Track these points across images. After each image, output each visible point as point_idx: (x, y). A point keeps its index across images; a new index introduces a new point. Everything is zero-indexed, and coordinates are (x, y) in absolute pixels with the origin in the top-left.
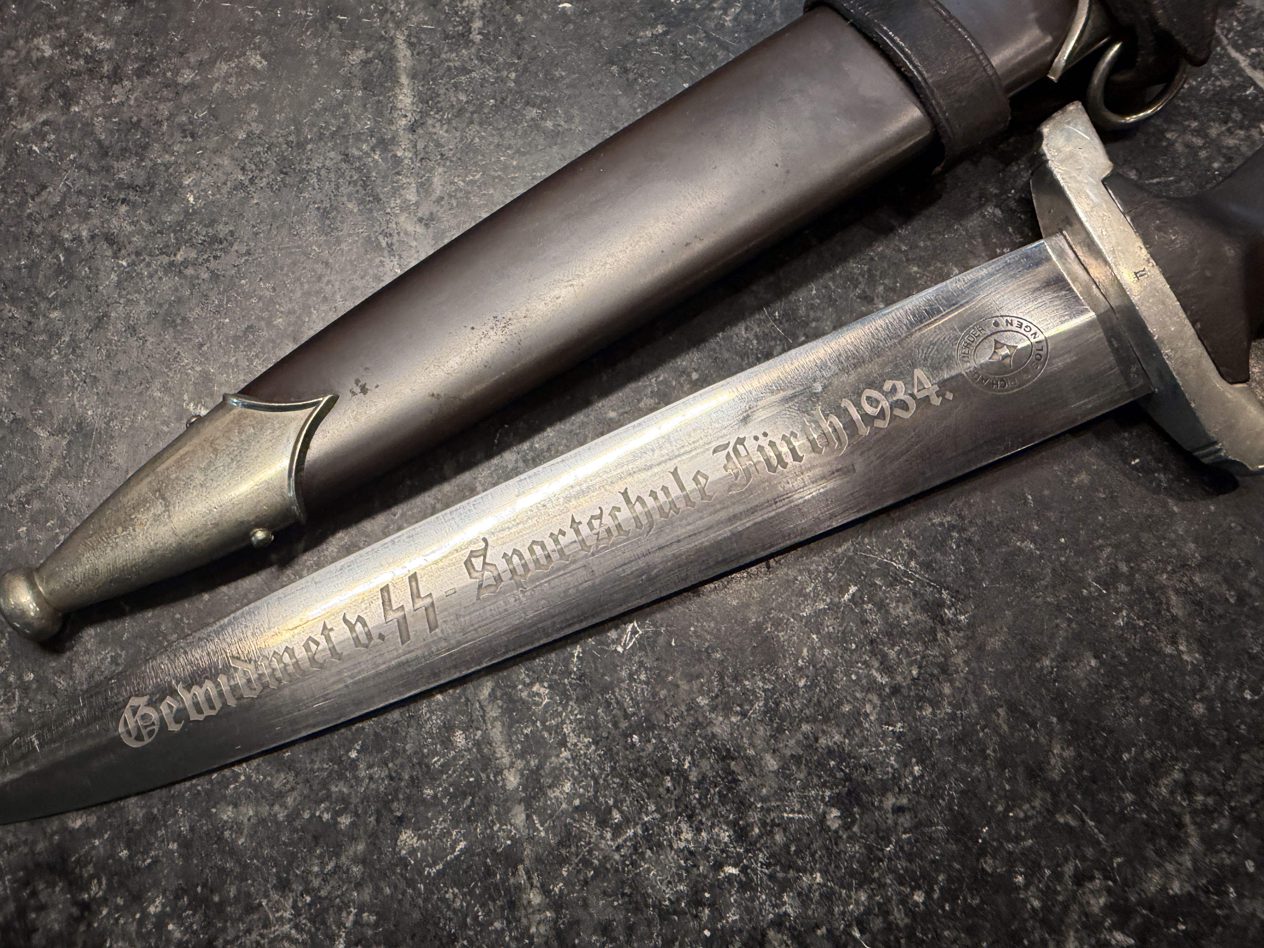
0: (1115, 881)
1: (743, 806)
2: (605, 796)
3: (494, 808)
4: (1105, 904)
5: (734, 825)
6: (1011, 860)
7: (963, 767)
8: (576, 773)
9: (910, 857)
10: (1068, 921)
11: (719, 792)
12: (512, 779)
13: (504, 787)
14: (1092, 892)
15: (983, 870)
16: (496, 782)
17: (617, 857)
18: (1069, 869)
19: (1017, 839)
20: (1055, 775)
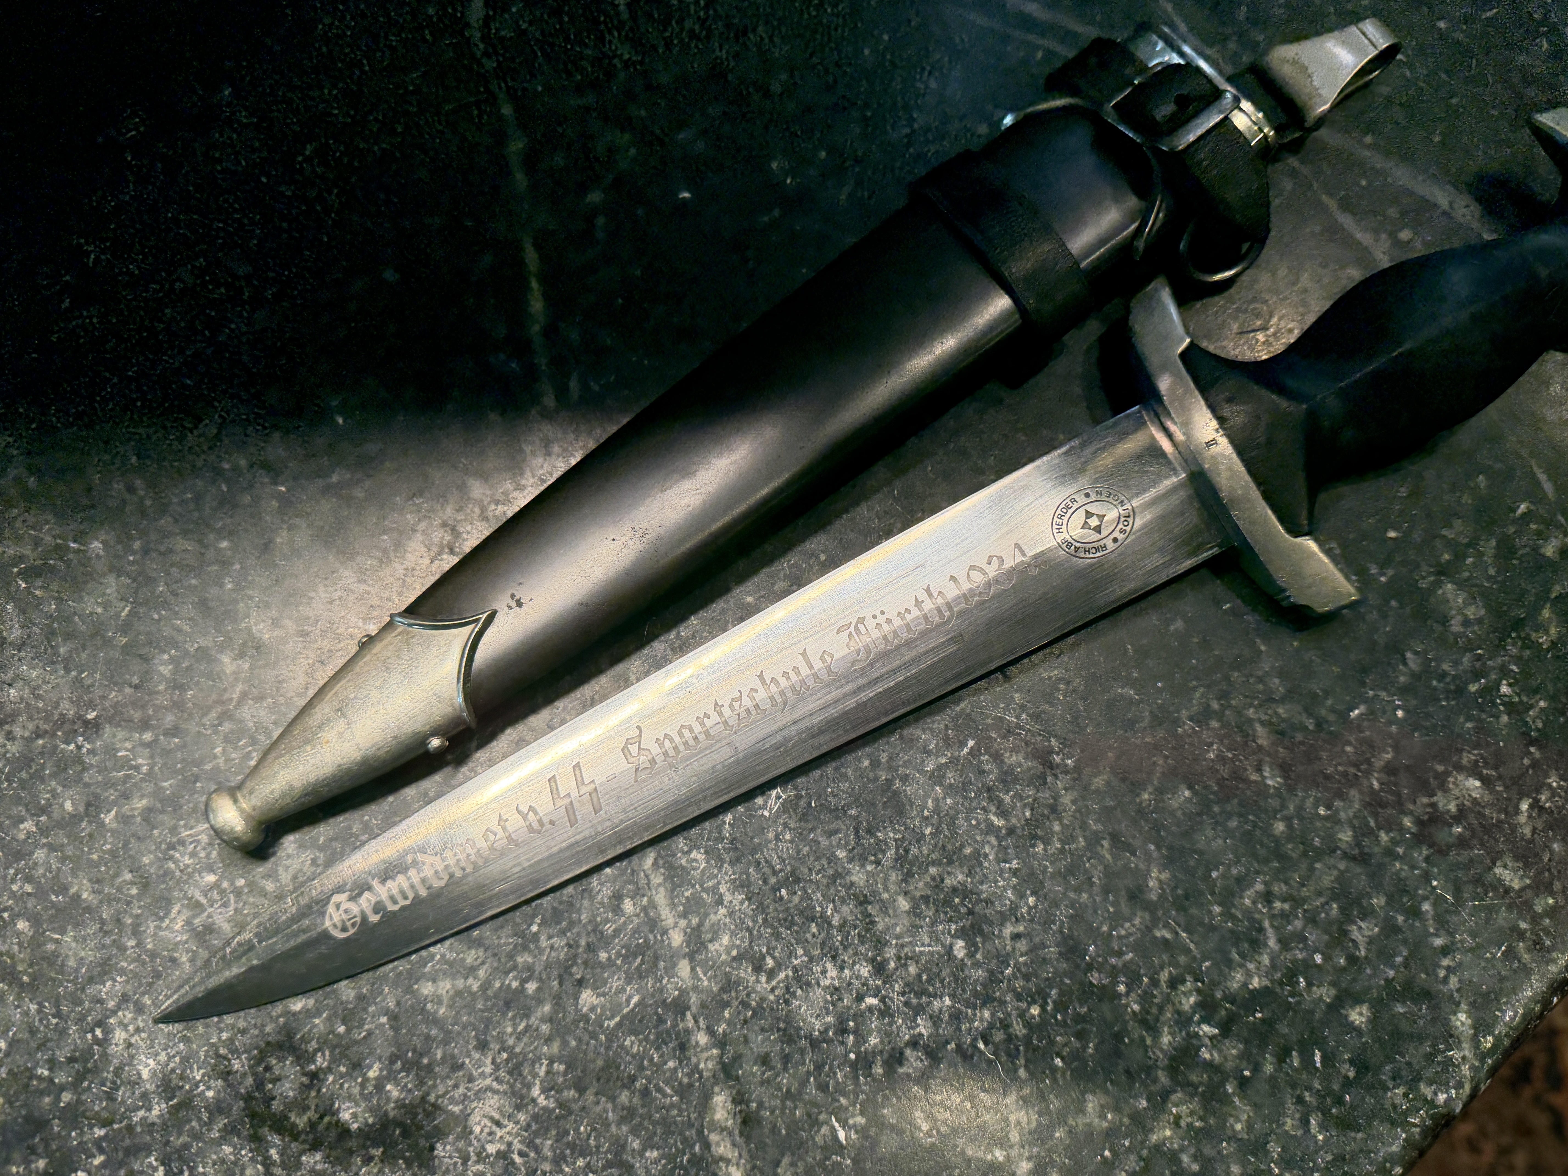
0: (1203, 982)
1: (880, 944)
2: (759, 945)
3: (662, 964)
4: (1195, 1003)
5: (873, 960)
6: (1114, 973)
7: (1072, 895)
8: (733, 927)
9: (1027, 977)
10: (1162, 1019)
11: (859, 934)
12: (676, 937)
13: (669, 944)
14: (1184, 993)
15: (1091, 982)
16: (663, 941)
17: (772, 997)
18: (1164, 976)
19: (1120, 954)
20: (1154, 897)
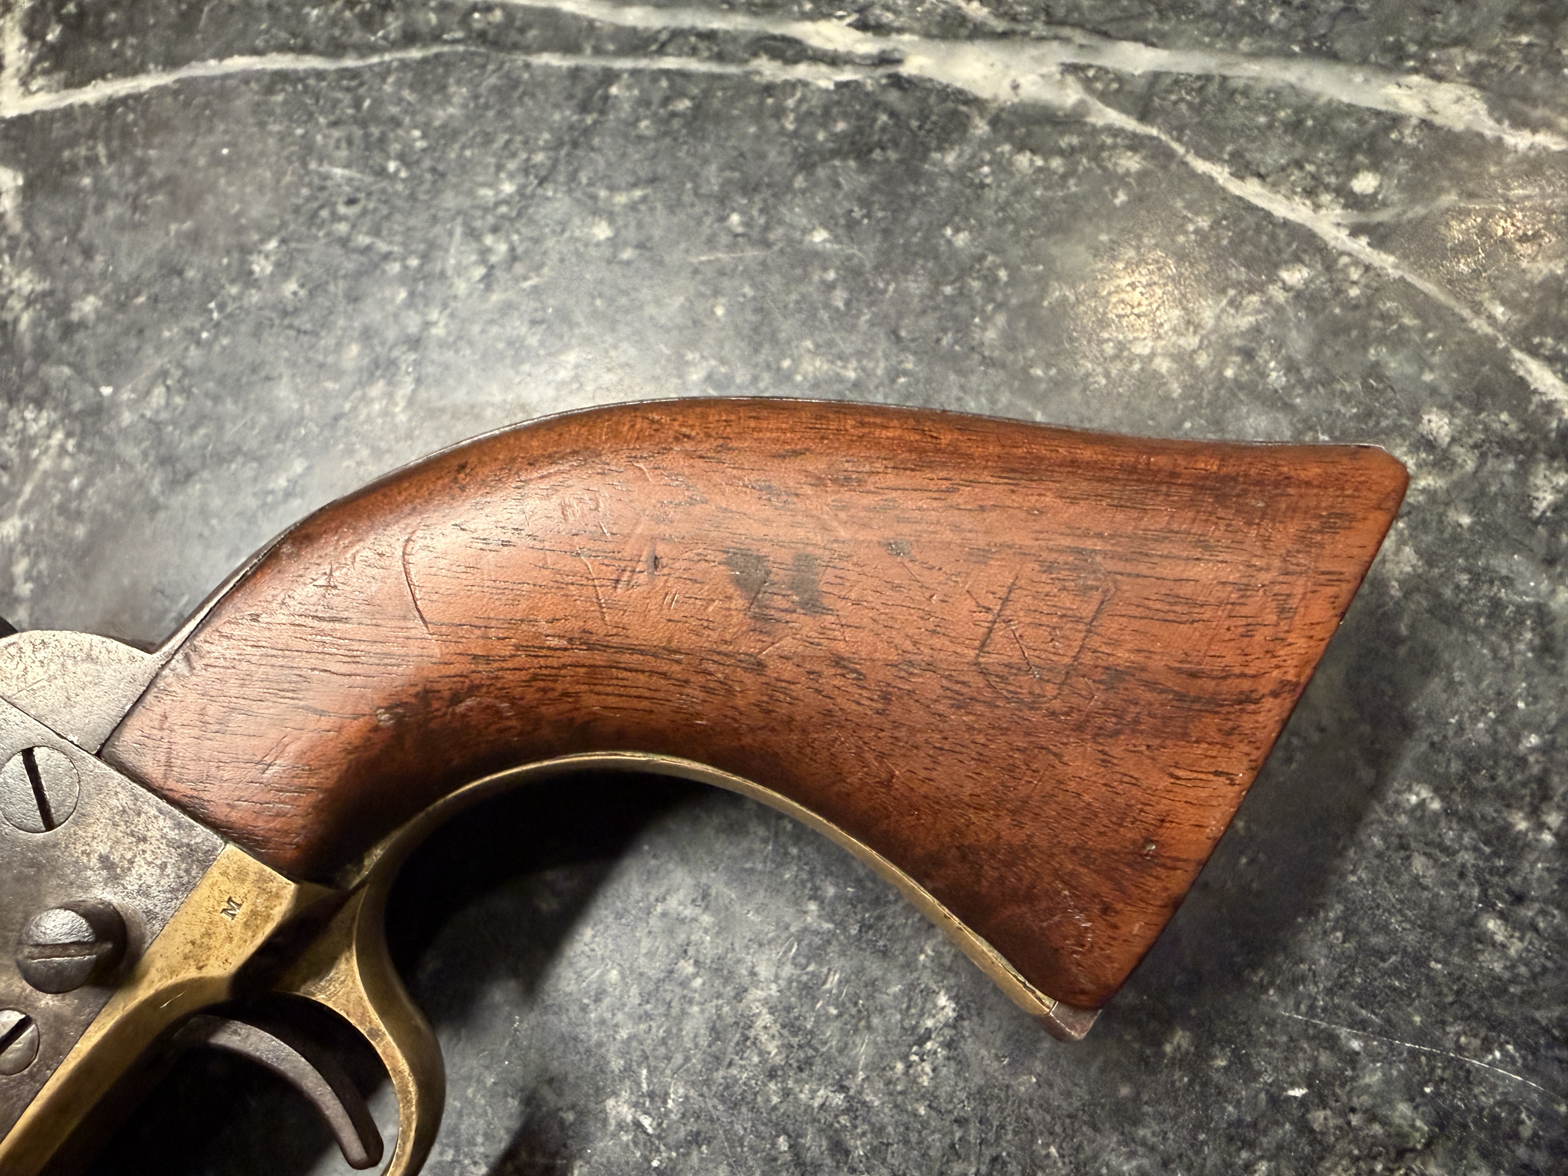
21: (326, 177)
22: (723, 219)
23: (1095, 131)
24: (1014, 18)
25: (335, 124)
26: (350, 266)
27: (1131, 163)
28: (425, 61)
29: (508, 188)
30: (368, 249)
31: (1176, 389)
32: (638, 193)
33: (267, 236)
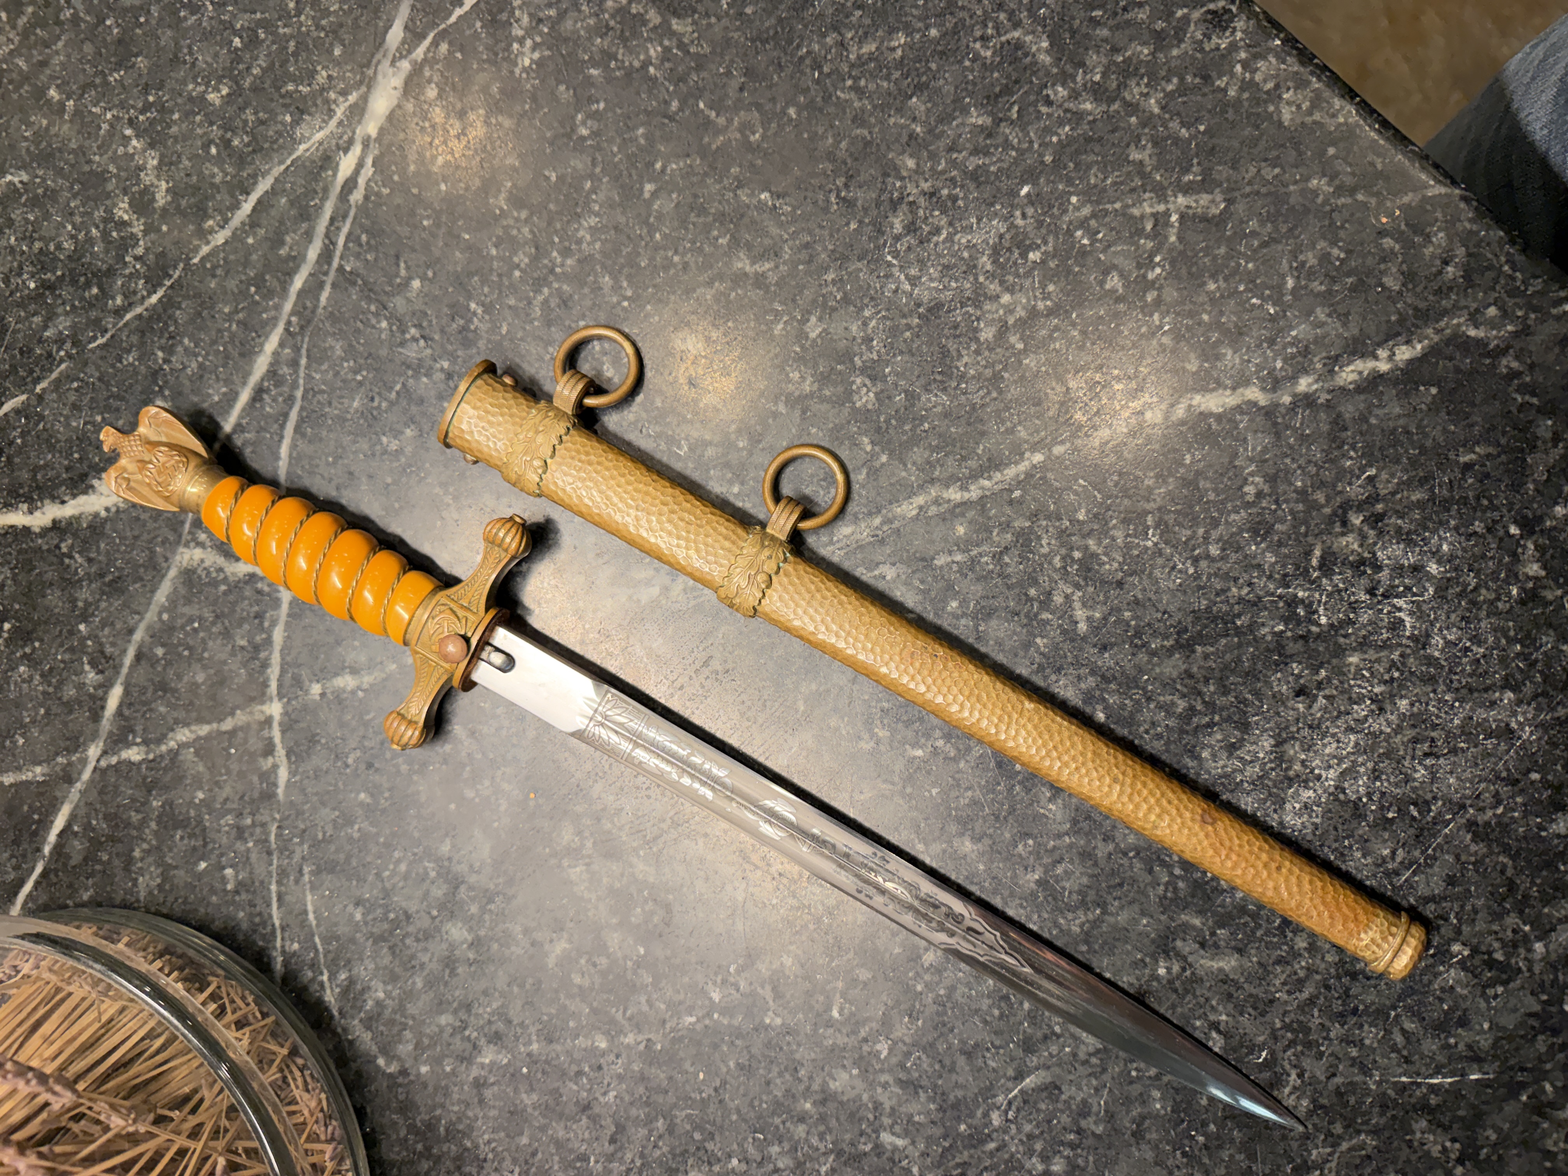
21: (357, 411)
22: (424, 228)
23: (425, 60)
24: (361, 82)
25: (330, 403)
26: (404, 403)
27: (444, 47)
28: (308, 357)
29: (384, 324)
30: (398, 393)
31: (547, 53)
32: (402, 265)
33: (380, 442)
